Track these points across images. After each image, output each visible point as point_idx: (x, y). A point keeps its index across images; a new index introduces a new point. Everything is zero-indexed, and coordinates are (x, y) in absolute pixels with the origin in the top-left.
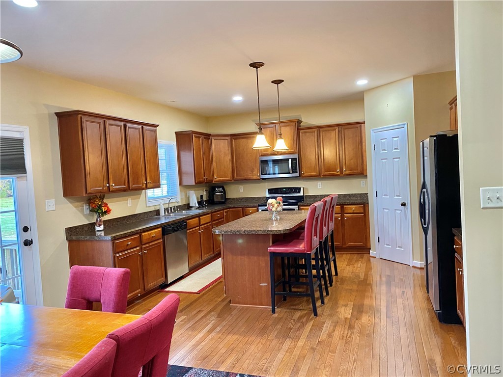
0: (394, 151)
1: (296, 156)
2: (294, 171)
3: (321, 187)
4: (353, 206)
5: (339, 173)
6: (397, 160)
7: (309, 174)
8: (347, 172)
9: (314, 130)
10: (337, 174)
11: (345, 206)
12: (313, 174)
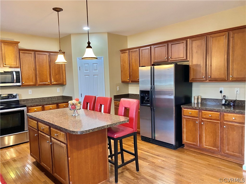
0: (94, 71)
1: (18, 70)
2: (18, 81)
3: (31, 93)
4: (64, 104)
5: (49, 83)
6: (96, 76)
7: (29, 83)
8: (54, 83)
9: (31, 52)
10: (48, 84)
11: (59, 104)
12: (31, 83)
